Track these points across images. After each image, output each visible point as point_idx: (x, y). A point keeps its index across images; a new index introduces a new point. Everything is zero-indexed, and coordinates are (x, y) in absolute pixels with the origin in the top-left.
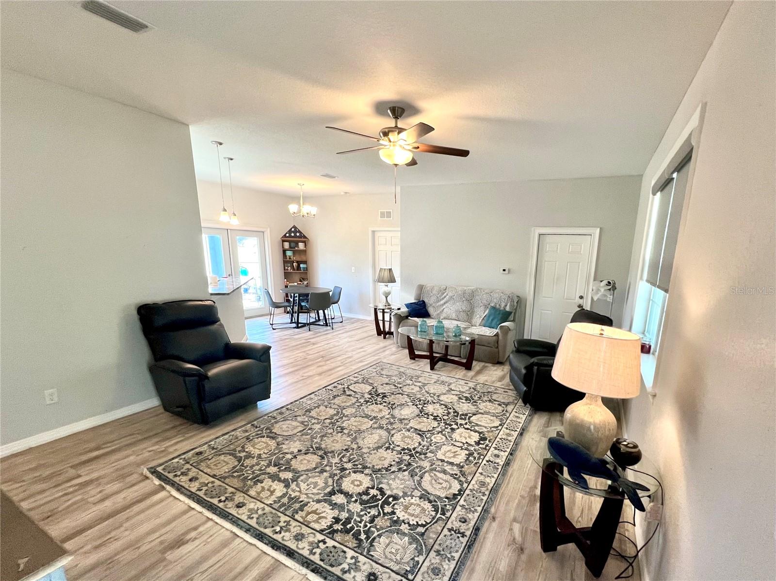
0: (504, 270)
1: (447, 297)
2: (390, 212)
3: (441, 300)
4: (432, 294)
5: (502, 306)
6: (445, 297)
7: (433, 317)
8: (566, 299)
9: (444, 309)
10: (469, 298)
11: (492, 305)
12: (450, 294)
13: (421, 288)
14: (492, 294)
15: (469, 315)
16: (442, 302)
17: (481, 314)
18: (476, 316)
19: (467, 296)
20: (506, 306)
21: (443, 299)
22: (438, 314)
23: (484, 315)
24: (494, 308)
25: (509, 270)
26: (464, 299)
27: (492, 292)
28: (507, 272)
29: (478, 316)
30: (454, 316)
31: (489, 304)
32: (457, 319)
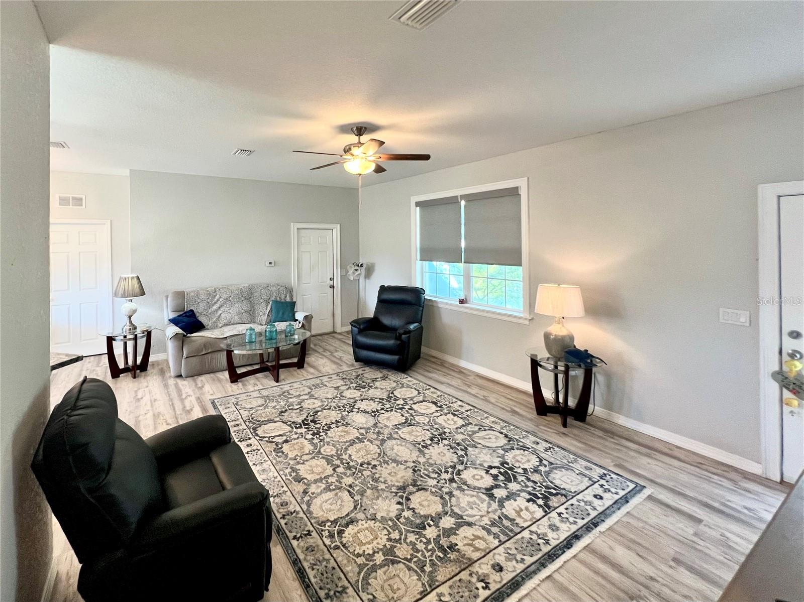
0: (270, 263)
1: (221, 300)
2: (81, 199)
3: (213, 305)
4: (199, 301)
5: (283, 298)
6: (218, 300)
7: (208, 327)
8: (321, 282)
9: (220, 315)
10: (248, 296)
11: (273, 299)
12: (224, 296)
13: (180, 295)
14: (269, 288)
15: (251, 316)
16: (215, 307)
17: (263, 312)
18: (259, 314)
19: (245, 295)
20: (286, 297)
21: (215, 303)
22: (214, 322)
23: (268, 311)
24: (275, 302)
25: (275, 262)
26: (243, 299)
27: (268, 287)
28: (273, 265)
29: (261, 314)
30: (237, 319)
31: (270, 299)
32: (241, 322)
